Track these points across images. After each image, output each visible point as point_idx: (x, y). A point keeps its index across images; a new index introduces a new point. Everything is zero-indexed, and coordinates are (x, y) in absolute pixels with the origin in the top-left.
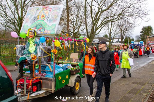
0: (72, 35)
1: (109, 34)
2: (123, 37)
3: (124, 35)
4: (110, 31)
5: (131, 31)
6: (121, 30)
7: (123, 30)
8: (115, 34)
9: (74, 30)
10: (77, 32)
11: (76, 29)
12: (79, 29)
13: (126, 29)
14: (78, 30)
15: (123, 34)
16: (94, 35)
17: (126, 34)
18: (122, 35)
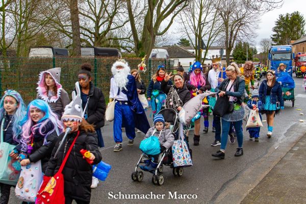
0: (93, 39)
1: (196, 35)
2: (230, 41)
3: (235, 37)
4: (196, 25)
5: (251, 26)
6: (226, 23)
7: (230, 22)
8: (212, 34)
9: (97, 27)
10: (105, 33)
11: (103, 23)
12: (111, 23)
13: (240, 22)
14: (109, 27)
15: (231, 35)
16: (154, 37)
17: (240, 35)
18: (229, 36)
